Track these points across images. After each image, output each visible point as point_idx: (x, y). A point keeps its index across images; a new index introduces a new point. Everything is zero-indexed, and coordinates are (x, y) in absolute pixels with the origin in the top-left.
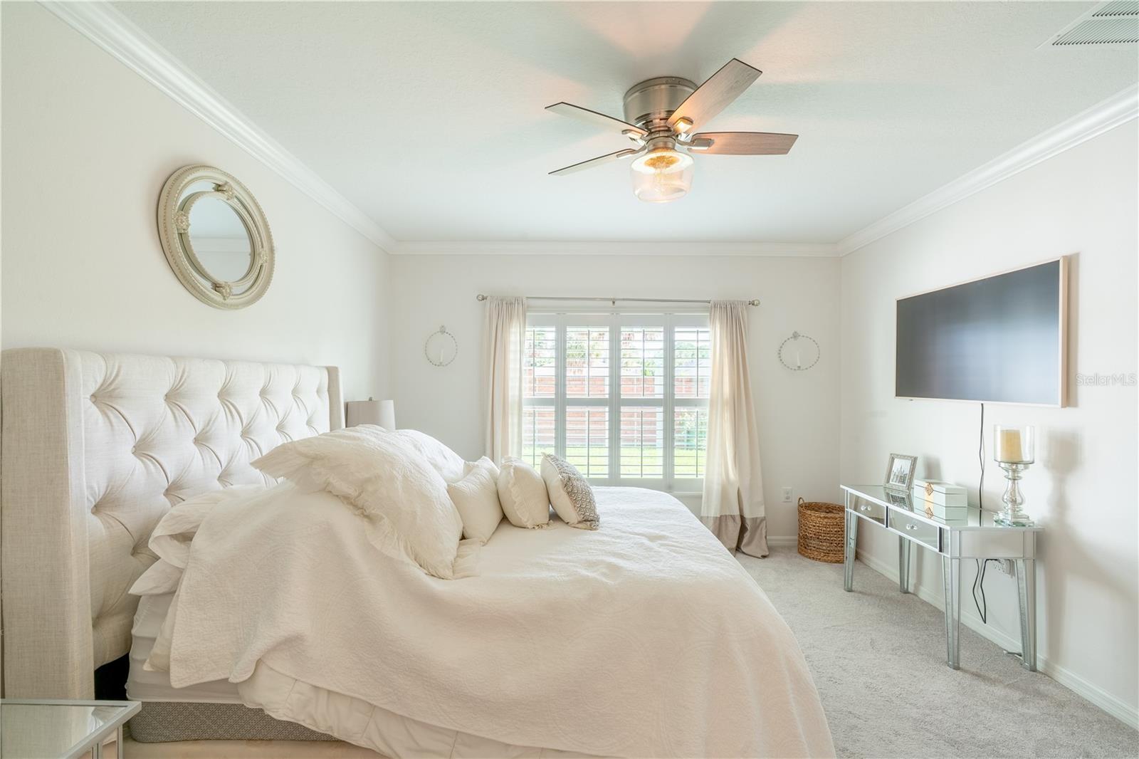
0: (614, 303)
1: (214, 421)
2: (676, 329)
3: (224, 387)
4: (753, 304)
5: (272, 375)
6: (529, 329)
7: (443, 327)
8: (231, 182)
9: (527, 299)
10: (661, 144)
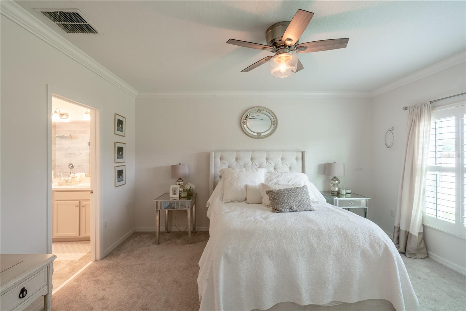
3: (252, 157)
5: (269, 155)
6: (433, 122)
7: (393, 127)
8: (260, 108)
9: (431, 102)
10: (282, 52)
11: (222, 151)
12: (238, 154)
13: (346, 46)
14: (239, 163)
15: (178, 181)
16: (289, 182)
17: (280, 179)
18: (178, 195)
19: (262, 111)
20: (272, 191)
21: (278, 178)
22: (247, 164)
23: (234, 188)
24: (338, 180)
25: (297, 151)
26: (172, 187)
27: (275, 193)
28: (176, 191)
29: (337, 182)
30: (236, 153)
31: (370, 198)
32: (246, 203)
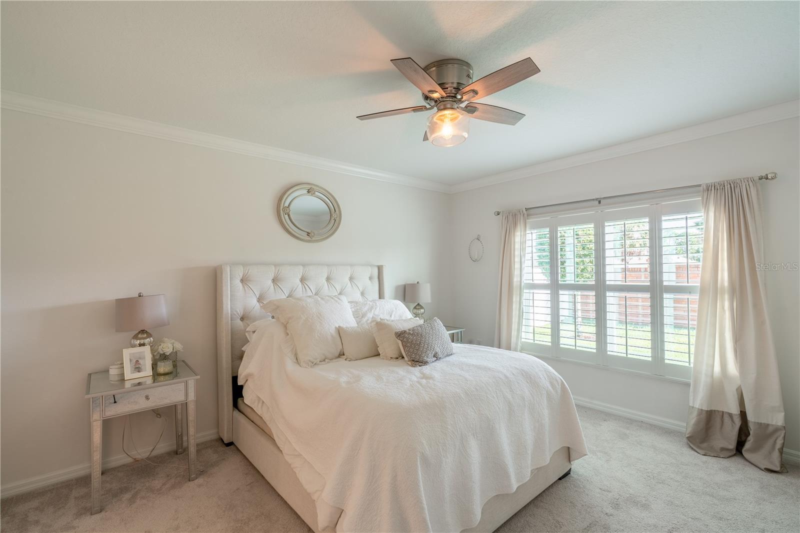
0: (600, 202)
1: (294, 291)
2: (663, 218)
3: (302, 277)
4: (767, 178)
5: (332, 271)
6: (529, 232)
7: (479, 235)
8: (313, 187)
9: (527, 209)
10: (449, 106)
11: (245, 265)
12: (278, 271)
13: (516, 123)
14: (280, 286)
15: (136, 337)
16: (391, 316)
17: (376, 313)
18: (148, 371)
19: (317, 193)
20: (405, 331)
21: (373, 311)
22: (296, 289)
23: (318, 334)
24: (422, 308)
25: (372, 266)
26: (127, 353)
27: (412, 335)
28: (140, 361)
29: (422, 311)
30: (273, 267)
31: (464, 330)
32: (346, 360)
